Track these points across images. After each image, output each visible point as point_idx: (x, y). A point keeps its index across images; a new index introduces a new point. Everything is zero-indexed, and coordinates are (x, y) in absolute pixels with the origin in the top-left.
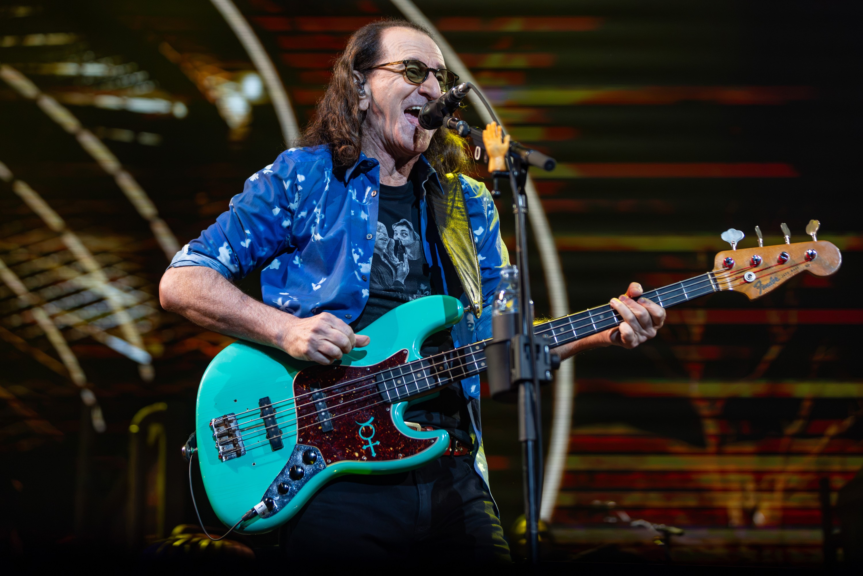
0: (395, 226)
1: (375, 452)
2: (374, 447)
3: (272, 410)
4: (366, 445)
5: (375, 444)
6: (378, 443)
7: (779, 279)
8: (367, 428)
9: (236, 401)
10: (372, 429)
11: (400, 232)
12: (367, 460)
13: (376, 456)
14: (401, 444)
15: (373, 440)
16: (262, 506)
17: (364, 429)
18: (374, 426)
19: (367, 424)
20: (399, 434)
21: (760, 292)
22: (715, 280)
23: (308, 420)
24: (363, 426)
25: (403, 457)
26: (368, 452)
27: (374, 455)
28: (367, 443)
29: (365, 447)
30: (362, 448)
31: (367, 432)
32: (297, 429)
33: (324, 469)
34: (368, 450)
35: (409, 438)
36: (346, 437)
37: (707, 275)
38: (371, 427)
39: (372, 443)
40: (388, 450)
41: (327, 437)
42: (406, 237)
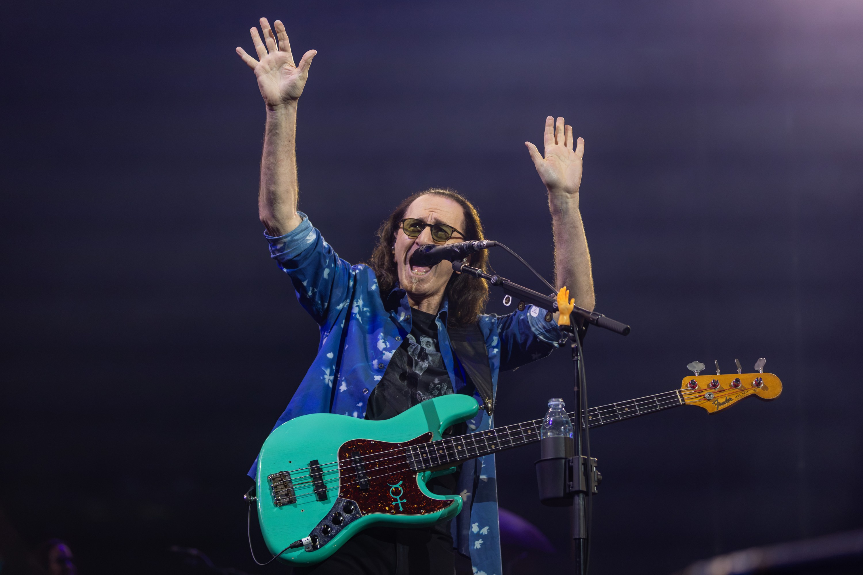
0: (422, 338)
1: (402, 508)
2: (401, 503)
3: (320, 469)
4: (395, 502)
5: (402, 501)
6: (405, 501)
7: (733, 399)
8: (397, 489)
9: (290, 462)
10: (401, 490)
11: (425, 343)
12: (395, 513)
13: (403, 510)
14: (423, 503)
15: (401, 499)
16: (308, 539)
17: (394, 489)
18: (403, 488)
19: (397, 486)
20: (423, 495)
21: (718, 408)
22: (681, 396)
23: (349, 479)
24: (393, 488)
25: (425, 513)
26: (397, 506)
27: (401, 509)
28: (396, 500)
29: (394, 503)
30: (391, 504)
31: (397, 492)
32: (340, 485)
33: (360, 517)
34: (397, 505)
35: (431, 499)
36: (379, 495)
37: (676, 392)
38: (400, 488)
39: (400, 501)
40: (413, 507)
41: (364, 494)
42: (429, 347)
